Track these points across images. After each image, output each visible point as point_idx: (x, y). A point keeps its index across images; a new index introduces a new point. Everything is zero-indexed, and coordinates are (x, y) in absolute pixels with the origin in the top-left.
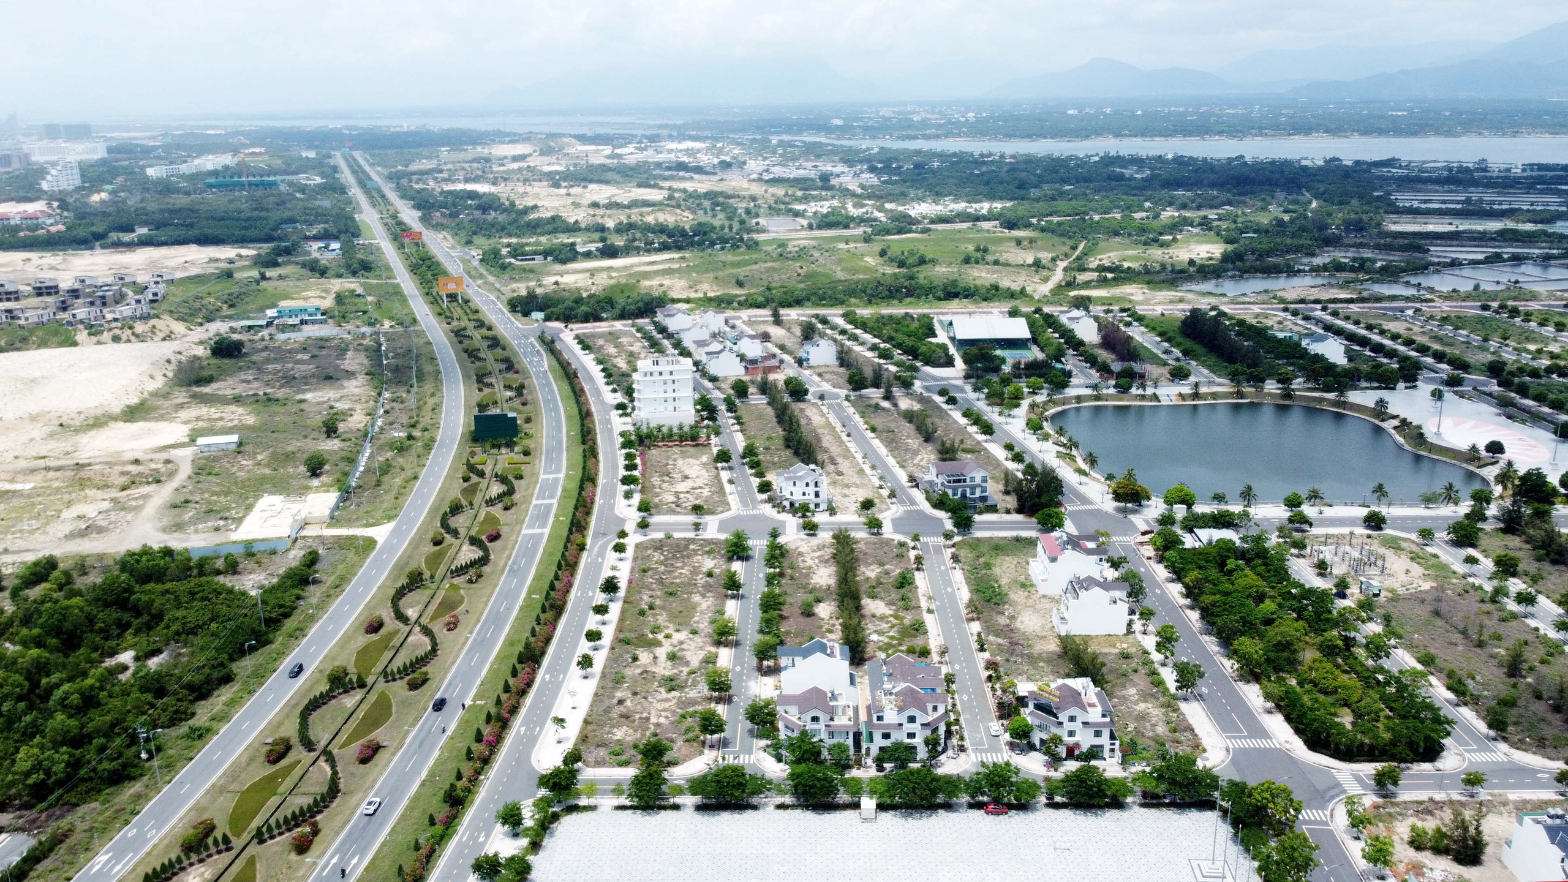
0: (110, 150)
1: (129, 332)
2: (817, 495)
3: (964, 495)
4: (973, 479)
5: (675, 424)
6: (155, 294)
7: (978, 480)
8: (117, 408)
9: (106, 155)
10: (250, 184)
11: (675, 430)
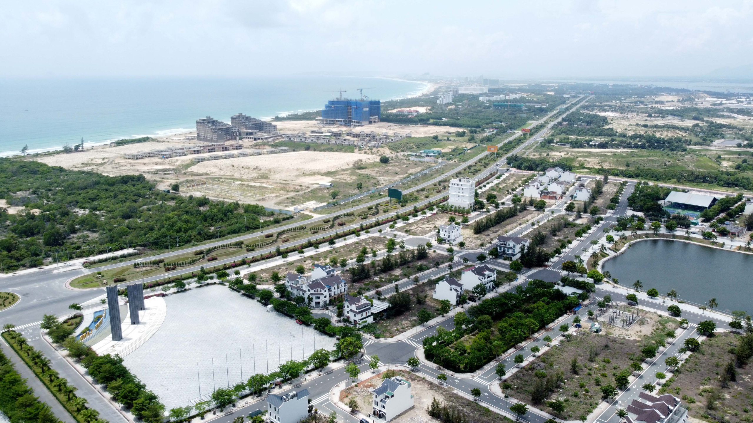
0: (489, 90)
1: (370, 151)
2: (449, 237)
3: (504, 251)
4: (509, 245)
5: (458, 206)
6: (392, 140)
7: (511, 246)
8: (323, 172)
9: (488, 92)
10: (510, 106)
11: (457, 209)
